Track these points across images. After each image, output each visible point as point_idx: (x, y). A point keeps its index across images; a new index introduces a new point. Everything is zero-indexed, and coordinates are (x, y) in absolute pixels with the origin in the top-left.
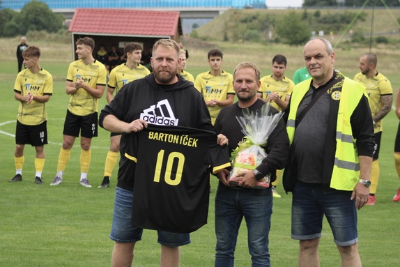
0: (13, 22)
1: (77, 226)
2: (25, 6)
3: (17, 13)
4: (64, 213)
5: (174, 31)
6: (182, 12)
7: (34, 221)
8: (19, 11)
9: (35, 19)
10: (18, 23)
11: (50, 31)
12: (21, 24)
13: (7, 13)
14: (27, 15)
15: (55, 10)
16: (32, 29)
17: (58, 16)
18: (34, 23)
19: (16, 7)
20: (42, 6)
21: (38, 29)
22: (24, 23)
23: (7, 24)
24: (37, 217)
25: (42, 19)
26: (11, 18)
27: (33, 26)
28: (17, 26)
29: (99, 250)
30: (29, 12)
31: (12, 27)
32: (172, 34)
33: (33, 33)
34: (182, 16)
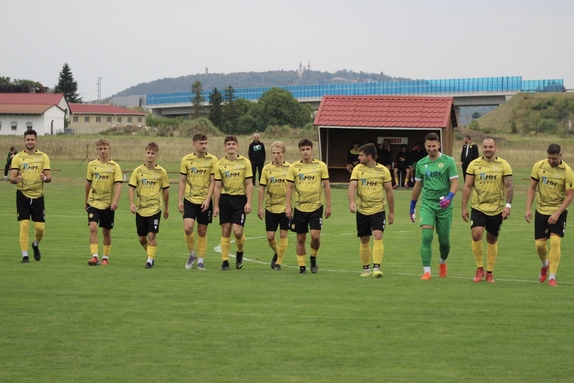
0: (248, 116)
1: (312, 375)
2: (263, 96)
3: (254, 104)
4: (297, 359)
5: (446, 122)
6: (455, 98)
7: (258, 370)
8: (256, 101)
9: (276, 111)
10: (255, 117)
11: (295, 127)
12: (259, 117)
13: (241, 104)
14: (266, 106)
15: (299, 100)
16: (273, 124)
17: (304, 106)
18: (274, 116)
19: (253, 97)
20: (284, 94)
21: (280, 124)
22: (262, 117)
23: (242, 118)
24: (261, 364)
25: (285, 111)
26: (246, 111)
27: (274, 120)
28: (254, 120)
30: (269, 103)
31: (247, 121)
32: (444, 125)
33: (273, 129)
34: (456, 104)
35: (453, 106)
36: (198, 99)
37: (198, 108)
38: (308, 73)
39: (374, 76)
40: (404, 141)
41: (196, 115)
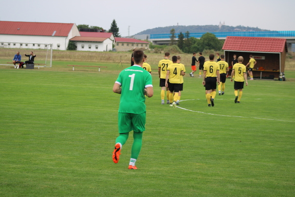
0: (196, 45)
1: (207, 163)
2: (203, 36)
3: (198, 40)
4: (200, 155)
5: (282, 50)
6: (287, 40)
7: (182, 159)
8: (199, 38)
9: (208, 43)
10: (198, 45)
11: (216, 50)
12: (200, 46)
13: (193, 40)
14: (204, 41)
15: (219, 38)
16: (206, 49)
17: (221, 41)
18: (207, 45)
19: (198, 36)
20: (212, 36)
21: (210, 49)
22: (202, 46)
23: (193, 46)
24: (184, 157)
25: (212, 43)
26: (195, 42)
27: (207, 47)
28: (198, 47)
29: (217, 178)
30: (205, 39)
31: (195, 47)
32: (282, 51)
33: (206, 51)
34: (287, 42)
35: (286, 43)
36: (173, 37)
37: (172, 41)
38: (223, 27)
39: (253, 29)
40: (263, 58)
41: (172, 44)
